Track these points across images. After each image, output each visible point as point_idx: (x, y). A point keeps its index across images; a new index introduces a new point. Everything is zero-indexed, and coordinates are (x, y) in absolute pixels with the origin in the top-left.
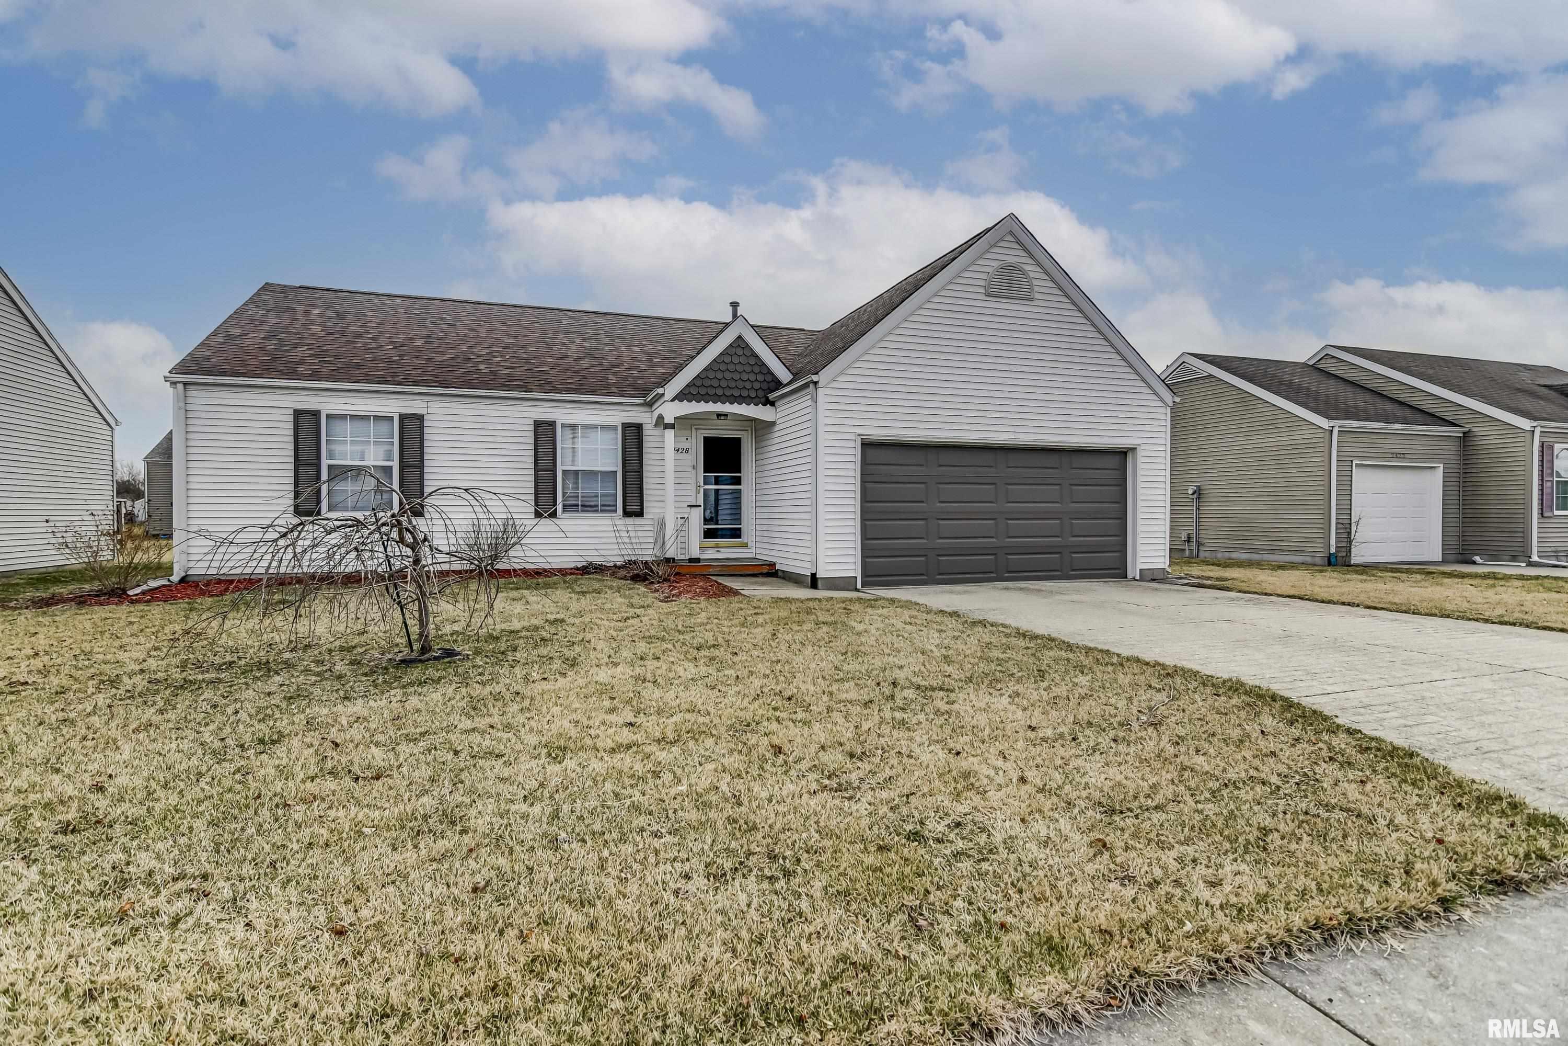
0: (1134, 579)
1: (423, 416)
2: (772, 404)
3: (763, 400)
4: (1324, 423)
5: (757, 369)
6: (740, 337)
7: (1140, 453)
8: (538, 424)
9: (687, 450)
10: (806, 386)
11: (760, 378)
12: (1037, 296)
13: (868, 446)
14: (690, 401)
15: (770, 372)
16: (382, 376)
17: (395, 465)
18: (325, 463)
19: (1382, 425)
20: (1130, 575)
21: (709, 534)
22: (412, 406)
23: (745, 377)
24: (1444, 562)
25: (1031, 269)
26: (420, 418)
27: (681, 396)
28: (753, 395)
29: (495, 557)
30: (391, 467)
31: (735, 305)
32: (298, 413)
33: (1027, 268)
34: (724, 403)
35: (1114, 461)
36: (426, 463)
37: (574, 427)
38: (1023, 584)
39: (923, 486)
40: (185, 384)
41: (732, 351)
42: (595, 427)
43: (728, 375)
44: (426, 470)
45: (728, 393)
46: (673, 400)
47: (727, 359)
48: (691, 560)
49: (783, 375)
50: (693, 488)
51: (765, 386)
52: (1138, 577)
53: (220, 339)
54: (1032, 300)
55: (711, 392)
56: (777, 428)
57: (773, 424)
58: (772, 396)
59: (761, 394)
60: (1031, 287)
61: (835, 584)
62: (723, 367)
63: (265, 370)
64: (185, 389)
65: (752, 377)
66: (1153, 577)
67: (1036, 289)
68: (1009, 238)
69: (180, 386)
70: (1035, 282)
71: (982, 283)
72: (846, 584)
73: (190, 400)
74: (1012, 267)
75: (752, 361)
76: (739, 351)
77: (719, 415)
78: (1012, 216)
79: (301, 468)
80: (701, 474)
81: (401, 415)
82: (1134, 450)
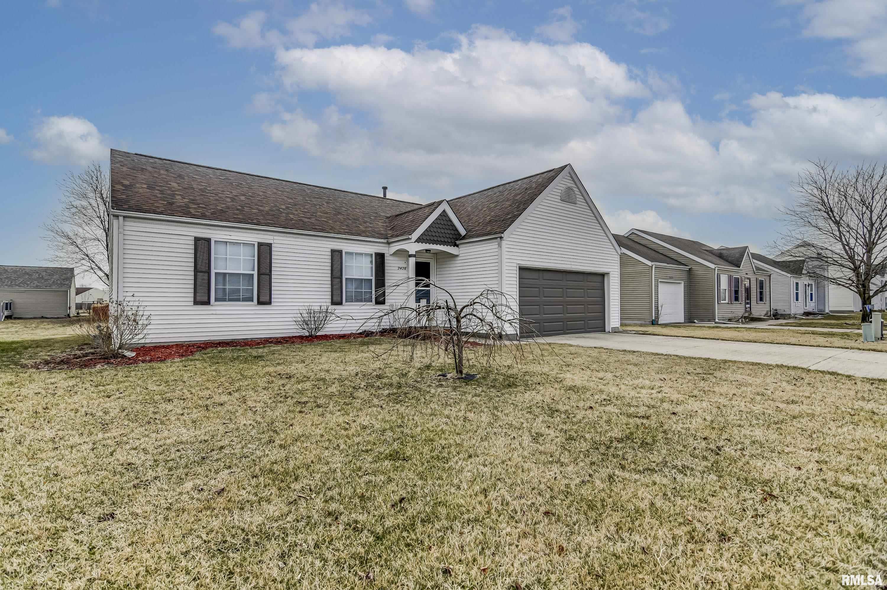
0: (607, 332)
1: (271, 244)
2: (457, 246)
3: (454, 244)
4: (649, 263)
5: (451, 228)
6: (444, 211)
7: (611, 275)
8: (333, 251)
9: (405, 268)
10: (496, 238)
11: (453, 232)
12: (578, 202)
13: (522, 269)
15: (457, 230)
17: (255, 273)
18: (214, 271)
19: (666, 264)
20: (607, 330)
22: (265, 238)
23: (446, 231)
24: (685, 322)
25: (576, 189)
26: (270, 245)
28: (449, 241)
30: (253, 274)
31: (385, 189)
32: (197, 240)
33: (574, 189)
35: (599, 279)
36: (272, 273)
37: (351, 254)
39: (538, 289)
40: (124, 217)
41: (441, 218)
42: (361, 254)
43: (439, 230)
44: (273, 276)
46: (415, 242)
47: (439, 222)
49: (463, 232)
51: (454, 237)
52: (610, 331)
54: (576, 204)
55: (432, 238)
56: (459, 258)
57: (457, 256)
58: (458, 242)
59: (453, 241)
60: (575, 198)
62: (437, 226)
64: (124, 220)
65: (449, 232)
66: (615, 331)
67: (577, 199)
68: (569, 175)
69: (121, 218)
70: (577, 196)
71: (560, 195)
72: (513, 337)
74: (569, 188)
75: (449, 223)
76: (444, 218)
77: (427, 250)
78: (570, 166)
79: (198, 274)
81: (259, 243)
82: (608, 274)
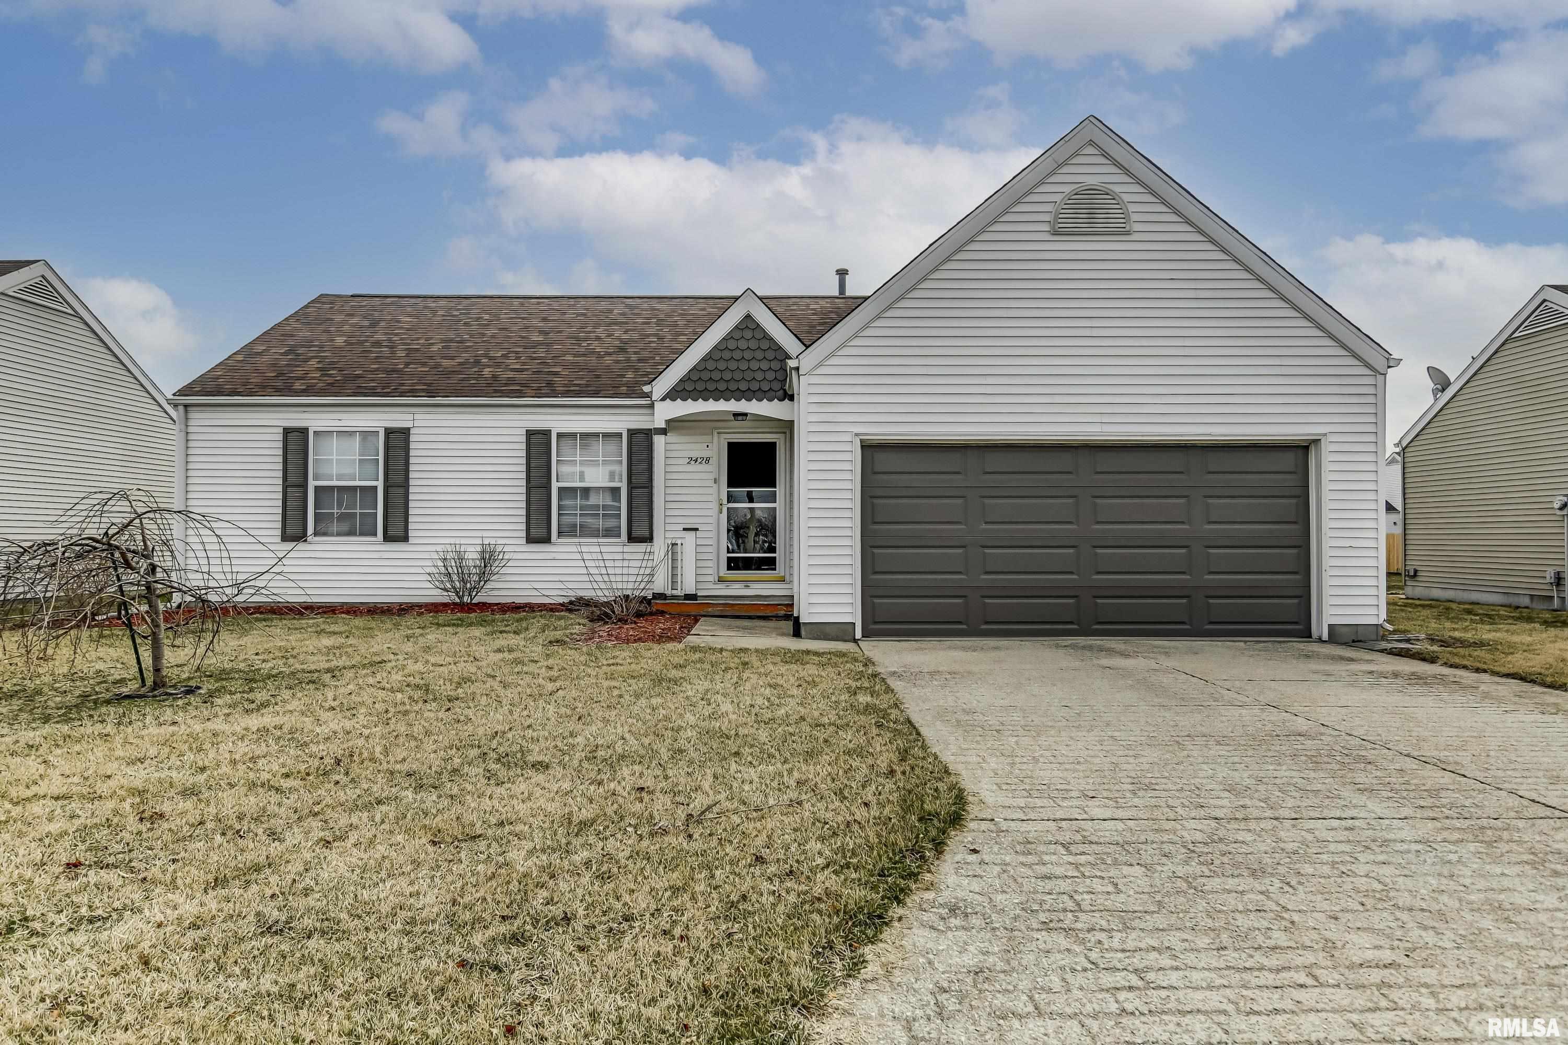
0: (1320, 640)
1: (409, 429)
2: (792, 398)
3: (781, 393)
5: (770, 355)
6: (748, 317)
7: (1326, 447)
8: (530, 434)
9: (708, 460)
11: (775, 365)
12: (1140, 227)
13: (866, 448)
14: (684, 400)
16: (374, 388)
17: (380, 484)
18: (312, 484)
20: (1314, 633)
21: (733, 564)
22: (397, 419)
23: (754, 365)
25: (1128, 191)
26: (405, 432)
27: (673, 395)
28: (765, 387)
29: (477, 588)
30: (376, 487)
31: (842, 273)
32: (287, 431)
33: (1117, 189)
34: (738, 400)
35: (1288, 460)
36: (412, 482)
37: (571, 436)
38: (1081, 640)
39: (960, 501)
40: (186, 406)
41: (737, 335)
42: (596, 435)
43: (733, 365)
44: (411, 490)
45: (733, 386)
46: (663, 399)
47: (732, 345)
48: (688, 597)
50: (715, 506)
51: (781, 376)
52: (1325, 636)
53: (240, 358)
54: (1128, 233)
55: (711, 386)
58: (788, 389)
59: (776, 385)
60: (1126, 216)
61: (823, 631)
62: (727, 355)
63: (263, 388)
64: (186, 412)
65: (764, 365)
66: (1351, 638)
67: (1135, 217)
68: (1090, 150)
69: (181, 408)
70: (1132, 208)
71: (1047, 218)
72: (842, 632)
73: (191, 423)
74: (1092, 191)
75: (764, 346)
76: (748, 335)
77: (736, 415)
78: (1092, 119)
79: (289, 489)
80: (725, 489)
81: (386, 429)
82: (1316, 442)
